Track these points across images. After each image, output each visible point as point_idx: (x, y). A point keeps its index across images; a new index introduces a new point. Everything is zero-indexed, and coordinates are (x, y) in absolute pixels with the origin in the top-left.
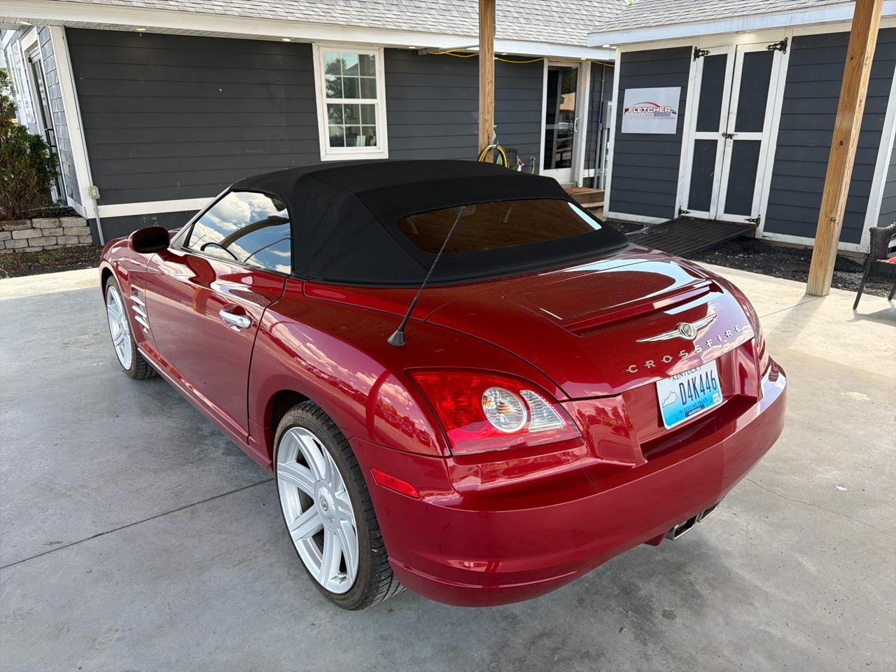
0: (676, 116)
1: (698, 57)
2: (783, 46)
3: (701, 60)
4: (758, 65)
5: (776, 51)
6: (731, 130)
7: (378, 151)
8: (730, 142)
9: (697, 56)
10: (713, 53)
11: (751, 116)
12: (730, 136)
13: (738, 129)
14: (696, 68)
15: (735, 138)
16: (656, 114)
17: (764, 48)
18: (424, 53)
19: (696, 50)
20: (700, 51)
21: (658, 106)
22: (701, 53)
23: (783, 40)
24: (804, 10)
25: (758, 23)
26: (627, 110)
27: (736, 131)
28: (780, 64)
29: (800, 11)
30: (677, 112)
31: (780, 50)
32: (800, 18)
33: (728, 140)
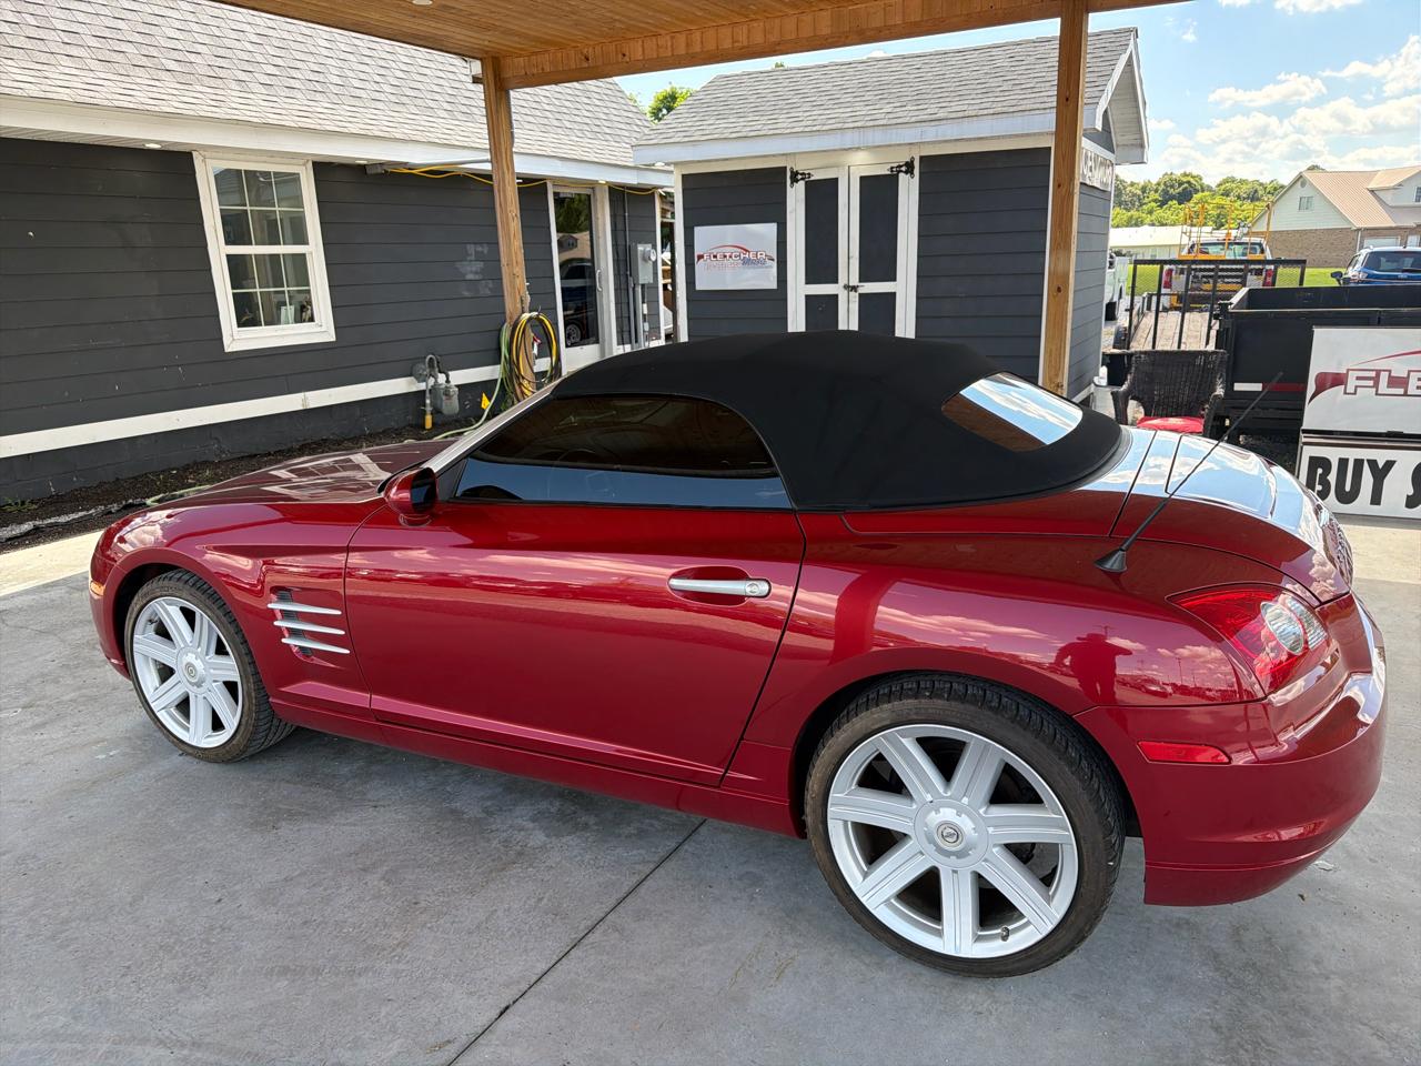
0: (775, 264)
1: (797, 181)
2: (909, 167)
3: (801, 185)
4: (878, 193)
5: (901, 175)
6: (854, 281)
7: (319, 329)
8: (855, 296)
9: (794, 180)
10: (816, 177)
11: (878, 261)
12: (854, 288)
13: (864, 278)
14: (796, 197)
15: (861, 290)
16: (746, 262)
17: (884, 171)
18: (379, 170)
19: (792, 172)
20: (797, 173)
21: (747, 251)
22: (800, 177)
23: (908, 160)
24: (937, 123)
25: (878, 137)
26: (700, 257)
27: (860, 281)
28: (909, 193)
29: (933, 123)
30: (775, 258)
31: (906, 172)
32: (931, 133)
33: (852, 293)
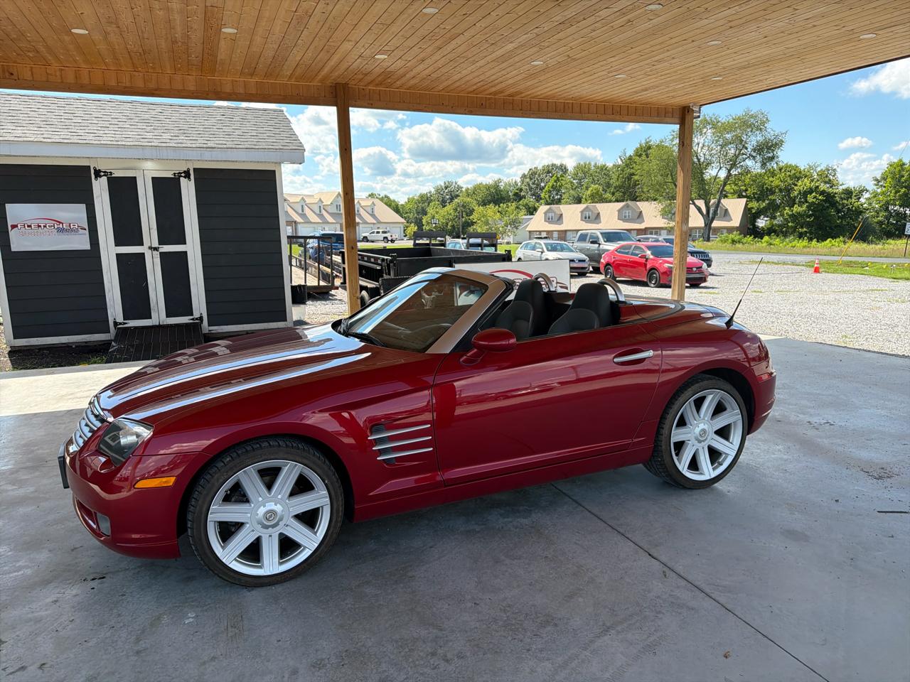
0: (87, 232)
1: (101, 176)
2: (187, 175)
3: (104, 180)
4: (166, 190)
5: (181, 178)
6: (155, 244)
8: (156, 254)
9: (98, 175)
10: (117, 174)
11: (171, 229)
12: (156, 249)
13: (163, 242)
14: (100, 189)
15: (161, 250)
17: (170, 175)
19: (95, 170)
20: (100, 171)
21: (60, 222)
22: (102, 174)
23: (186, 169)
24: (211, 149)
25: (167, 154)
26: (14, 227)
27: (160, 244)
28: (188, 190)
29: (208, 149)
30: (87, 228)
31: (185, 177)
33: (155, 252)
